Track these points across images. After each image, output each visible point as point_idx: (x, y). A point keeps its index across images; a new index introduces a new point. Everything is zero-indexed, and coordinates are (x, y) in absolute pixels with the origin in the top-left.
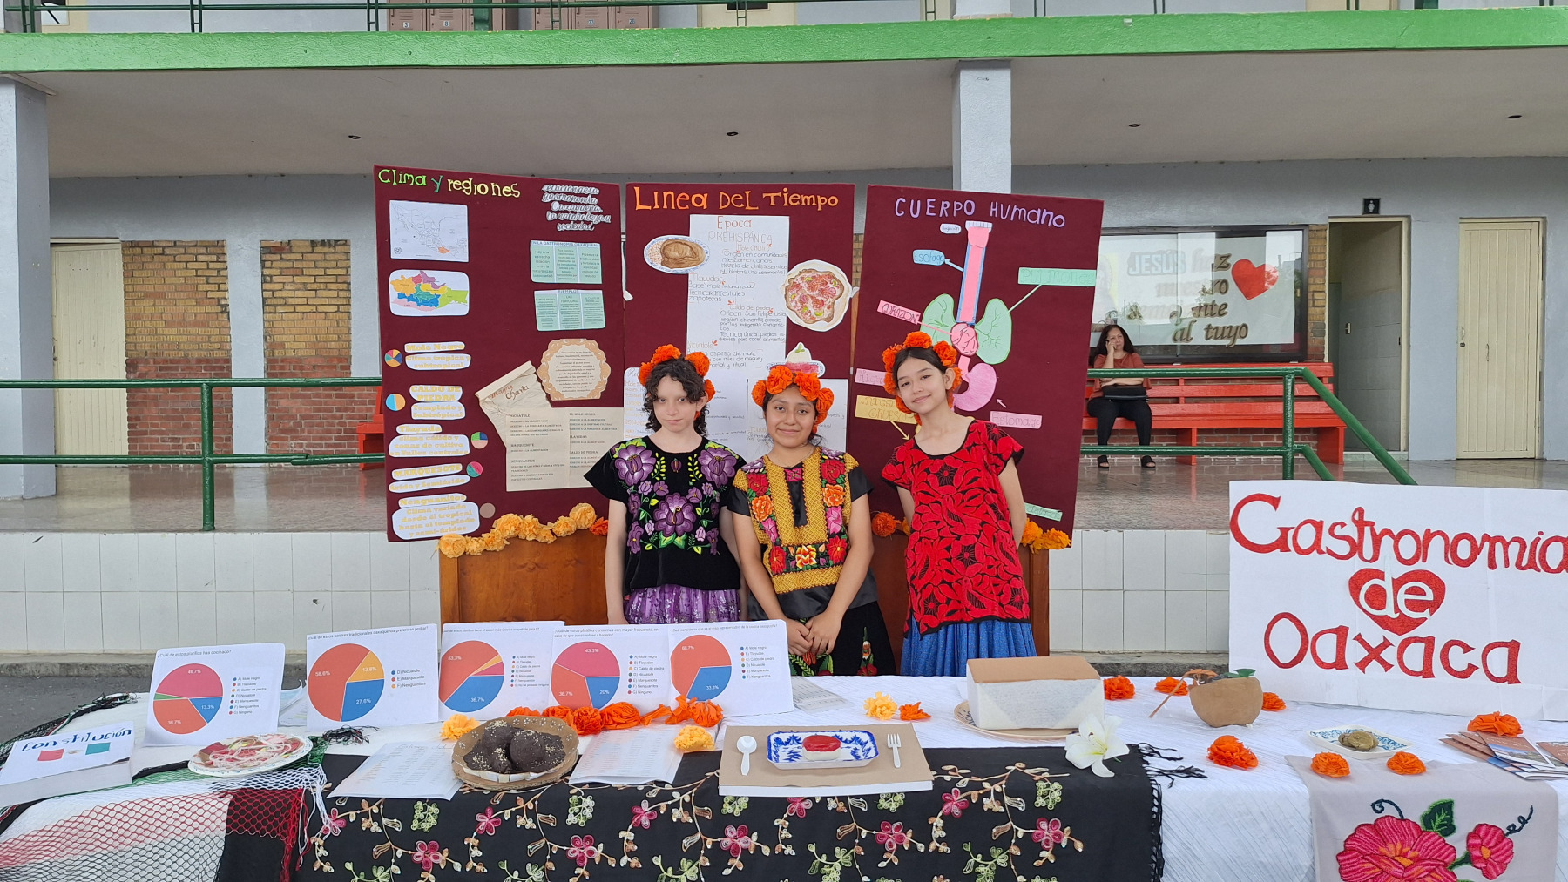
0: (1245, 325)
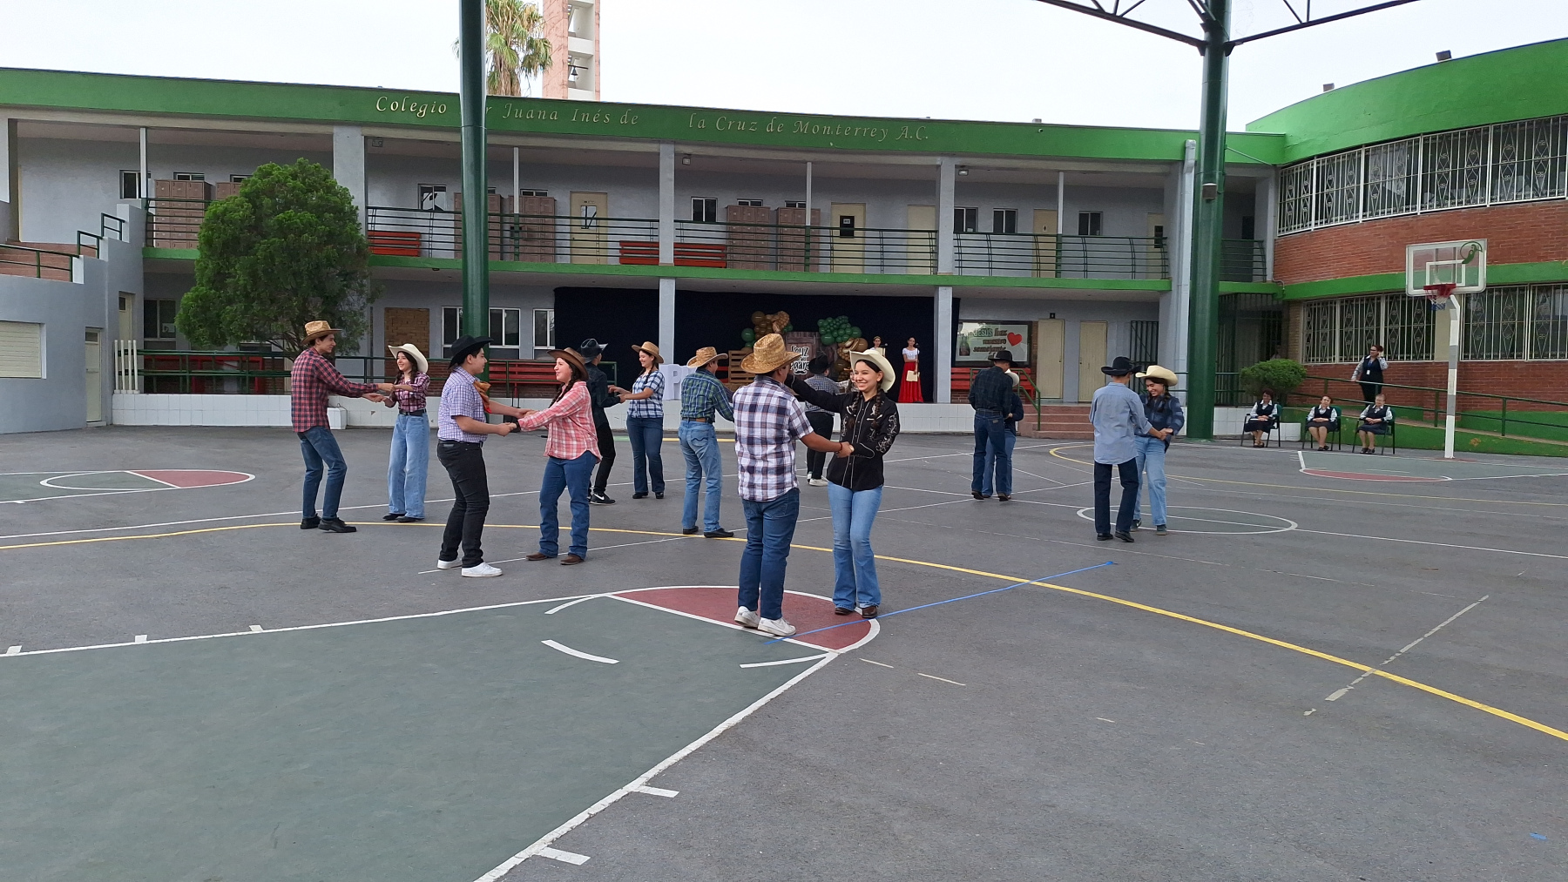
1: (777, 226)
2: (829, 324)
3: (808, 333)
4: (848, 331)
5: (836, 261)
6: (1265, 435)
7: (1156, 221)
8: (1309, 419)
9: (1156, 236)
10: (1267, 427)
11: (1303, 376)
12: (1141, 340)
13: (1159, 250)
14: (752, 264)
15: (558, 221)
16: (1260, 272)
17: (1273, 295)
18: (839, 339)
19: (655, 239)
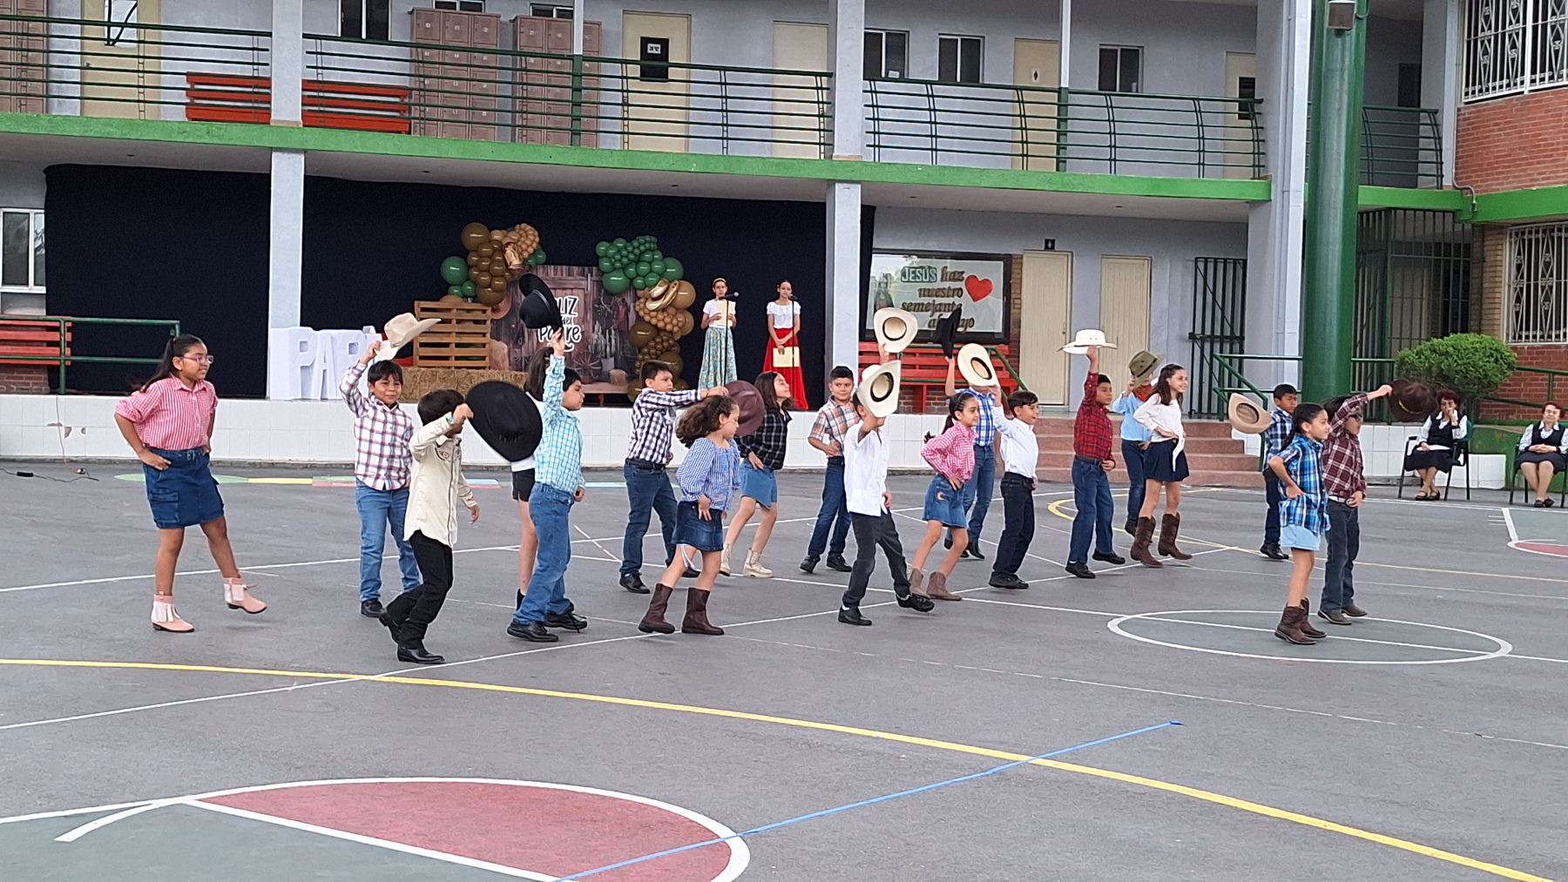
0: (972, 319)
1: (514, 53)
2: (619, 251)
3: (575, 269)
4: (657, 267)
5: (633, 126)
6: (1440, 478)
7: (1242, 67)
8: (1522, 448)
9: (1240, 97)
10: (1446, 461)
11: (1510, 367)
12: (1214, 294)
13: (1248, 123)
14: (462, 129)
15: (56, 28)
16: (1433, 169)
17: (1453, 212)
18: (639, 281)
19: (262, 72)
